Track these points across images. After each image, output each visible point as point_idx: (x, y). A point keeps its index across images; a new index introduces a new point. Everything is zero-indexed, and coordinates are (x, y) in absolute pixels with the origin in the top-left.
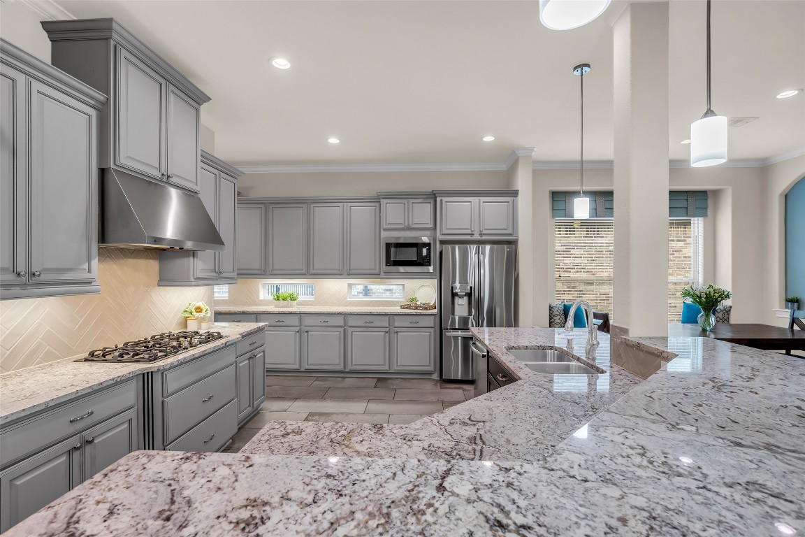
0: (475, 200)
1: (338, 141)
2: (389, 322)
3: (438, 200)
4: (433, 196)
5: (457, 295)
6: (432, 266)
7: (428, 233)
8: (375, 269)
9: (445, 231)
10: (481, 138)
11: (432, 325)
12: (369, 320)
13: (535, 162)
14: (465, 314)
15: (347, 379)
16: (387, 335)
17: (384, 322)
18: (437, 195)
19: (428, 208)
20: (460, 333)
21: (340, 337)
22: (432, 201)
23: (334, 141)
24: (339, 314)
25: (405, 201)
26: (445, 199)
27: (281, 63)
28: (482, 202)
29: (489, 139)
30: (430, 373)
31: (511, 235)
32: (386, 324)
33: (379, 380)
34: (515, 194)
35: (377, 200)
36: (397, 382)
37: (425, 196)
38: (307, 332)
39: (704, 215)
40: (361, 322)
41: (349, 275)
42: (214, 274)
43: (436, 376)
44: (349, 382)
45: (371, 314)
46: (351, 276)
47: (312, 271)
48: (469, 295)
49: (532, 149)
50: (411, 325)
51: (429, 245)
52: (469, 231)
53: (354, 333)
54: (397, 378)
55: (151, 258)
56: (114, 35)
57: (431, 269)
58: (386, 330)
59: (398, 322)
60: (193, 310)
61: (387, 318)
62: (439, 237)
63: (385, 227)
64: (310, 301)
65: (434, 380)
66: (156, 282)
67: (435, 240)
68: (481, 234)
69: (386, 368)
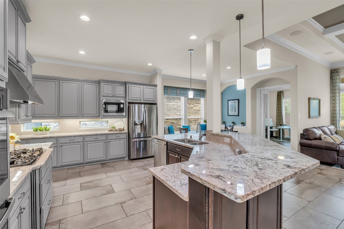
0: (142, 87)
1: (84, 53)
2: (106, 137)
3: (127, 85)
4: (125, 84)
5: (137, 124)
6: (125, 112)
7: (123, 99)
8: (97, 114)
9: (130, 98)
10: (147, 64)
11: (125, 137)
12: (96, 137)
13: (163, 75)
14: (140, 132)
15: (85, 167)
16: (105, 143)
17: (104, 138)
18: (127, 83)
19: (123, 88)
20: (138, 139)
21: (81, 147)
22: (124, 85)
23: (82, 52)
24: (80, 136)
25: (113, 84)
26: (130, 85)
28: (144, 88)
29: (150, 64)
30: (124, 158)
31: (154, 101)
32: (105, 139)
33: (102, 164)
34: (156, 86)
35: (99, 82)
36: (111, 163)
37: (122, 83)
38: (62, 146)
39: (204, 97)
40: (92, 139)
41: (82, 117)
42: (26, 117)
43: (127, 159)
44: (87, 167)
45: (97, 135)
47: (61, 115)
48: (141, 124)
49: (162, 70)
50: (116, 138)
51: (123, 104)
52: (140, 99)
53: (88, 144)
54: (110, 162)
57: (124, 114)
58: (105, 141)
59: (110, 137)
61: (105, 136)
62: (128, 101)
63: (103, 95)
64: (57, 131)
65: (126, 160)
67: (126, 102)
68: (144, 101)
69: (104, 158)
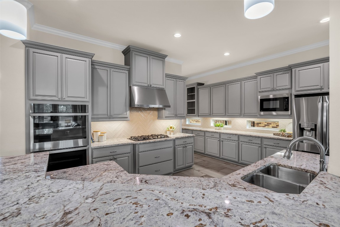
1: (229, 54)
3: (293, 70)
4: (289, 69)
5: (305, 130)
6: (290, 111)
7: (287, 91)
8: (255, 113)
9: (298, 89)
16: (260, 148)
17: (258, 141)
18: (292, 67)
19: (287, 76)
21: (236, 146)
22: (290, 72)
23: (227, 54)
25: (272, 75)
26: (297, 69)
27: (178, 35)
37: (285, 70)
38: (223, 141)
40: (246, 140)
41: (244, 116)
42: (174, 115)
45: (251, 136)
46: (245, 117)
47: (227, 114)
48: (314, 130)
50: (274, 145)
51: (287, 98)
52: (319, 87)
53: (243, 145)
55: (155, 111)
56: (131, 49)
58: (260, 145)
60: (169, 128)
62: (295, 93)
63: (260, 90)
64: (230, 128)
66: (157, 118)
67: (291, 94)
